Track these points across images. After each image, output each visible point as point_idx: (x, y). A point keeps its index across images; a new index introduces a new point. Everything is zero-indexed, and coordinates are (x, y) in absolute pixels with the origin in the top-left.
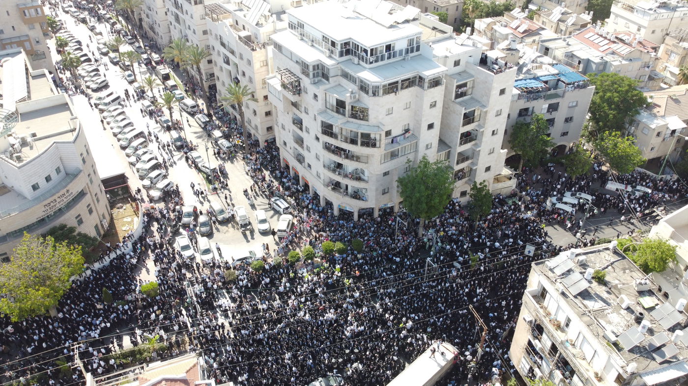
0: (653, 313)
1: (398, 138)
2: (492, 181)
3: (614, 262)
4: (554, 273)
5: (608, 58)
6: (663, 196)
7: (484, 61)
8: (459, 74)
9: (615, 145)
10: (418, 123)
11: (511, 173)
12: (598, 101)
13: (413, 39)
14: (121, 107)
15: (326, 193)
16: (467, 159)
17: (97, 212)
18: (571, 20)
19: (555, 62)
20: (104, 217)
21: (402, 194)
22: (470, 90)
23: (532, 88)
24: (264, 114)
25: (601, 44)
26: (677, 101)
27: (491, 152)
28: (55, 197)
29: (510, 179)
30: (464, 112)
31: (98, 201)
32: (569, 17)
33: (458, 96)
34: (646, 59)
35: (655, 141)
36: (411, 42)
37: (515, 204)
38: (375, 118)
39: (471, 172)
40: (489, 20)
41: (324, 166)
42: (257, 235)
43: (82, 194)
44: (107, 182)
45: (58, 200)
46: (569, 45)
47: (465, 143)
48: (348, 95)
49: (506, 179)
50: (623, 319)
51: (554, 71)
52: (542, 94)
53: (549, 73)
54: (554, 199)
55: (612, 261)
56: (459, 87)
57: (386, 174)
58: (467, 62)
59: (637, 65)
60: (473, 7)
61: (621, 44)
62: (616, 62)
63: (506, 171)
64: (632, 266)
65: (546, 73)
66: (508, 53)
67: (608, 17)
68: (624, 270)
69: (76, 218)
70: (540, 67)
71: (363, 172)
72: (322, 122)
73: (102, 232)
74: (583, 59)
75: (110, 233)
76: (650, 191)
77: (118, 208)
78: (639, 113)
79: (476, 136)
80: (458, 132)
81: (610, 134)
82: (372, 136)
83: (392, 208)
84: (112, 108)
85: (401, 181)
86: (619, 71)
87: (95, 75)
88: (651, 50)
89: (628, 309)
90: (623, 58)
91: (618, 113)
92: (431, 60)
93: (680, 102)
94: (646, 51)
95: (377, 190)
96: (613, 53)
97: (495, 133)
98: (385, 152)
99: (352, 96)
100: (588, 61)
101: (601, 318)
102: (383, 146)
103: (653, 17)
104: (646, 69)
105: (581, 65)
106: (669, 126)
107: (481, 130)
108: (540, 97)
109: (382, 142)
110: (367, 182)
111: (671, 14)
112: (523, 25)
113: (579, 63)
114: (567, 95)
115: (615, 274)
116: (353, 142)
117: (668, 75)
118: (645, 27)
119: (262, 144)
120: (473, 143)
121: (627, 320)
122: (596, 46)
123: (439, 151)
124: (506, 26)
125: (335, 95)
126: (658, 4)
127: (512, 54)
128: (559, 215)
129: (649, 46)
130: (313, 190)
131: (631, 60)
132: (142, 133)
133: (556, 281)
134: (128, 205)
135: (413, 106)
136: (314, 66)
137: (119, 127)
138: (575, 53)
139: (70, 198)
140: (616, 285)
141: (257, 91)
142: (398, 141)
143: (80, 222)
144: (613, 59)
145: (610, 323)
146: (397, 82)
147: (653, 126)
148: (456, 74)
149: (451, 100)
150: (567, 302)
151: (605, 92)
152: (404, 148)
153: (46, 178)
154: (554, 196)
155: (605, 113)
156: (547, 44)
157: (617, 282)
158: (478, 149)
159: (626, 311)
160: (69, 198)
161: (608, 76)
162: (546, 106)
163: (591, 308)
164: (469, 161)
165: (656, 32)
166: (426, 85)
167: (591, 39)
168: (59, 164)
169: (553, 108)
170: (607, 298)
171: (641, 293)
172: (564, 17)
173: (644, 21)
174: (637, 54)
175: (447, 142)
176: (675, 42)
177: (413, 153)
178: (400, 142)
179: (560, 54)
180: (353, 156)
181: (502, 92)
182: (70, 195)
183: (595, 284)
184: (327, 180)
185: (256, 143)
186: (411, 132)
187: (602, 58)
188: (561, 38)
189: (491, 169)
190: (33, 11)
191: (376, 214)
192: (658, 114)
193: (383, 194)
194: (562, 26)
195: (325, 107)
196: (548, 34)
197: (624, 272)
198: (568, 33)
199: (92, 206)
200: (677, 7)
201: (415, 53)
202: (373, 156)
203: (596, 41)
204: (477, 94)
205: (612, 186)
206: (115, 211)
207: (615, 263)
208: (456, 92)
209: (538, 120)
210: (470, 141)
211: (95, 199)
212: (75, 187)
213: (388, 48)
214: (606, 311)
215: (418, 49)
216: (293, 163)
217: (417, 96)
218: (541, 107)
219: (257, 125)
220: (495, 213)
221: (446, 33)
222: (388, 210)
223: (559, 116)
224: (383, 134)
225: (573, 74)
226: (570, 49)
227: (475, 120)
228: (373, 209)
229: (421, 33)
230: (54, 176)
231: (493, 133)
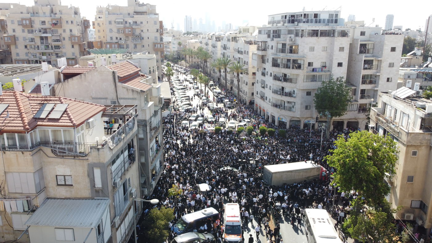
1: (317, 69)
10: (331, 61)
13: (333, 14)
15: (272, 112)
16: (369, 97)
22: (372, 50)
24: (252, 84)
30: (364, 59)
33: (361, 52)
36: (331, 16)
38: (302, 51)
41: (273, 92)
47: (367, 83)
48: (288, 40)
56: (362, 45)
57: (309, 94)
58: (370, 35)
72: (273, 58)
79: (375, 82)
80: (361, 74)
82: (299, 61)
83: (313, 126)
95: (301, 104)
97: (390, 80)
98: (307, 74)
99: (290, 40)
102: (305, 69)
107: (378, 76)
109: (305, 66)
110: (295, 97)
116: (287, 67)
120: (373, 85)
125: (282, 42)
127: (416, 58)
130: (267, 115)
132: (188, 97)
135: (328, 50)
136: (274, 31)
141: (249, 69)
142: (317, 71)
146: (318, 31)
149: (357, 54)
152: (321, 75)
158: (377, 90)
166: (337, 35)
180: (288, 80)
181: (393, 49)
184: (273, 102)
186: (327, 69)
190: (159, 45)
191: (302, 126)
193: (306, 109)
195: (276, 52)
201: (334, 24)
202: (299, 76)
208: (360, 48)
210: (370, 82)
213: (316, 16)
215: (336, 22)
216: (260, 103)
217: (331, 43)
224: (307, 65)
227: (374, 67)
231: (388, 80)
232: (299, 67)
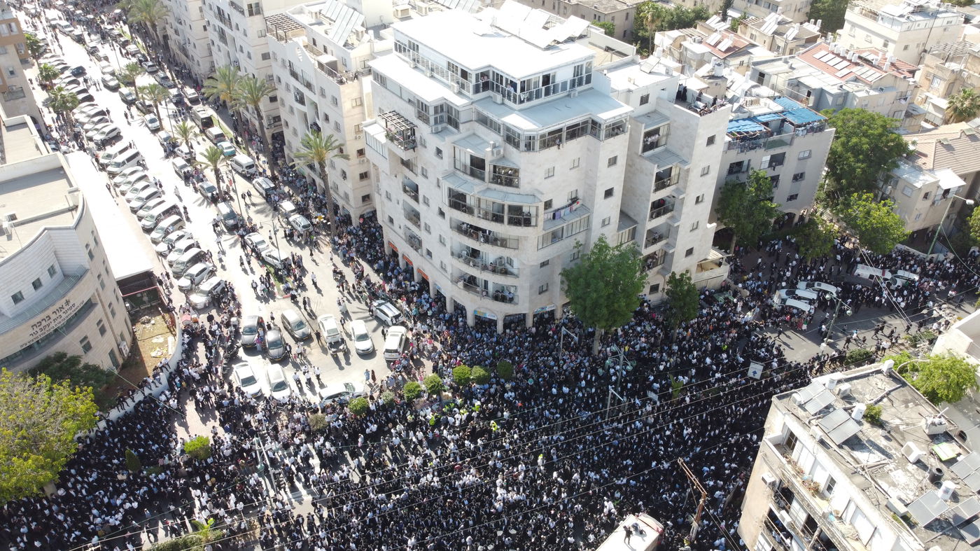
0: (954, 467)
1: (562, 212)
2: (694, 269)
3: (890, 392)
4: (805, 410)
5: (850, 87)
6: (936, 285)
7: (682, 96)
8: (648, 115)
9: (868, 213)
10: (591, 188)
11: (720, 256)
12: (840, 149)
13: (582, 66)
14: (140, 168)
15: (454, 293)
16: (661, 238)
17: (112, 331)
18: (792, 32)
19: (777, 94)
20: (123, 339)
21: (568, 292)
22: (664, 139)
23: (747, 133)
24: (358, 177)
25: (838, 67)
26: (949, 148)
27: (695, 228)
28: (49, 312)
29: (720, 264)
30: (656, 171)
31: (113, 313)
32: (789, 28)
33: (647, 147)
34: (902, 87)
35: (922, 206)
36: (578, 70)
37: (727, 301)
38: (529, 183)
39: (666, 257)
40: (675, 33)
41: (452, 254)
42: (354, 357)
43: (89, 306)
44: (125, 284)
45: (53, 317)
46: (793, 69)
47: (658, 215)
48: (489, 149)
49: (713, 266)
50: (912, 479)
51: (777, 107)
52: (762, 141)
53: (769, 111)
54: (783, 293)
55: (887, 390)
56: (648, 134)
57: (543, 264)
58: (659, 98)
59: (890, 96)
60: (653, 16)
61: (867, 67)
62: (861, 93)
63: (715, 255)
64: (916, 396)
65: (766, 110)
66: (712, 83)
67: (841, 27)
68: (906, 402)
69: (81, 342)
70: (757, 102)
71: (510, 262)
72: (450, 190)
73: (121, 361)
74: (815, 89)
75: (132, 362)
76: (916, 278)
77: (144, 323)
78: (898, 166)
79: (673, 205)
80: (648, 200)
81: (860, 198)
82: (525, 210)
83: (552, 313)
84: (127, 171)
85: (566, 274)
86: (866, 105)
87: (100, 121)
88: (908, 75)
89: (918, 462)
90: (871, 87)
91: (869, 167)
92: (608, 97)
93: (953, 149)
94: (902, 76)
95: (531, 287)
96: (856, 80)
97: (700, 200)
98: (544, 232)
99: (495, 151)
100: (821, 93)
101: (881, 477)
102: (541, 223)
103: (905, 27)
104: (903, 102)
105: (812, 98)
106: (940, 184)
107: (681, 197)
108: (759, 146)
109: (539, 219)
110: (517, 276)
111: (930, 22)
112: (726, 40)
113: (809, 94)
114: (796, 141)
115: (893, 410)
116: (497, 218)
117: (931, 109)
118: (894, 42)
119: (356, 221)
120: (669, 215)
121: (917, 480)
122: (832, 70)
123: (620, 228)
124: (701, 42)
125: (469, 150)
126: (911, 9)
127: (716, 84)
128: (792, 315)
129: (905, 68)
130: (434, 288)
131: (882, 89)
132: (174, 207)
133: (809, 422)
134: (159, 318)
135: (583, 164)
136: (436, 108)
137: (140, 199)
138: (801, 80)
139: (72, 313)
140: (897, 427)
141: (348, 143)
142: (562, 215)
143: (87, 348)
144: (856, 89)
145: (894, 485)
146: (560, 130)
147: (918, 185)
148: (643, 115)
149: (637, 154)
150: (830, 455)
151: (849, 137)
152: (570, 226)
153: (33, 284)
154: (783, 288)
155: (850, 166)
156: (762, 68)
157: (897, 422)
158: (676, 225)
159: (915, 467)
160: (69, 312)
161: (852, 113)
162: (768, 158)
163: (864, 463)
164: (663, 242)
165: (909, 48)
166: (603, 133)
167: (824, 59)
168: (52, 261)
169: (777, 160)
170: (886, 446)
171: (934, 438)
172: (782, 29)
173: (893, 32)
174: (890, 81)
175: (631, 214)
176: (939, 62)
177: (584, 233)
178: (565, 218)
179: (781, 81)
180: (496, 240)
181: (711, 141)
182: (71, 308)
183: (867, 426)
184: (457, 275)
185: (347, 220)
186: (580, 202)
187: (841, 87)
188: (781, 59)
189: (694, 251)
191: (529, 322)
192: (924, 167)
193: (540, 293)
194: (780, 41)
195: (453, 168)
196: (760, 53)
197: (907, 407)
198: (788, 51)
199: (105, 322)
200: (938, 12)
201: (585, 87)
202: (526, 238)
203: (831, 63)
204: (673, 144)
205: (864, 271)
206: (139, 328)
207: (893, 393)
208: (644, 142)
209: (758, 179)
210: (665, 213)
211: (109, 311)
212: (78, 296)
213: (546, 79)
214: (887, 468)
215: (588, 80)
216: (403, 248)
217: (588, 150)
218: (760, 160)
219: (347, 194)
220: (701, 316)
221: (626, 55)
222: (546, 316)
223: (786, 172)
224: (542, 206)
225: (802, 111)
226: (795, 74)
227: (672, 182)
228: (524, 315)
229: (592, 57)
230: (46, 280)
231: (698, 201)
232: (527, 222)
